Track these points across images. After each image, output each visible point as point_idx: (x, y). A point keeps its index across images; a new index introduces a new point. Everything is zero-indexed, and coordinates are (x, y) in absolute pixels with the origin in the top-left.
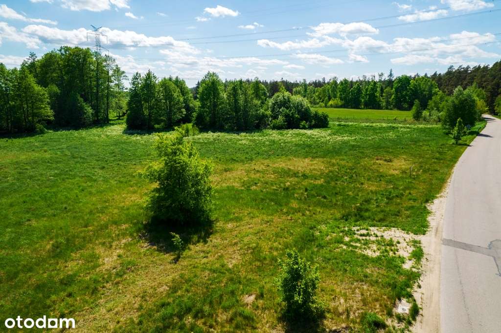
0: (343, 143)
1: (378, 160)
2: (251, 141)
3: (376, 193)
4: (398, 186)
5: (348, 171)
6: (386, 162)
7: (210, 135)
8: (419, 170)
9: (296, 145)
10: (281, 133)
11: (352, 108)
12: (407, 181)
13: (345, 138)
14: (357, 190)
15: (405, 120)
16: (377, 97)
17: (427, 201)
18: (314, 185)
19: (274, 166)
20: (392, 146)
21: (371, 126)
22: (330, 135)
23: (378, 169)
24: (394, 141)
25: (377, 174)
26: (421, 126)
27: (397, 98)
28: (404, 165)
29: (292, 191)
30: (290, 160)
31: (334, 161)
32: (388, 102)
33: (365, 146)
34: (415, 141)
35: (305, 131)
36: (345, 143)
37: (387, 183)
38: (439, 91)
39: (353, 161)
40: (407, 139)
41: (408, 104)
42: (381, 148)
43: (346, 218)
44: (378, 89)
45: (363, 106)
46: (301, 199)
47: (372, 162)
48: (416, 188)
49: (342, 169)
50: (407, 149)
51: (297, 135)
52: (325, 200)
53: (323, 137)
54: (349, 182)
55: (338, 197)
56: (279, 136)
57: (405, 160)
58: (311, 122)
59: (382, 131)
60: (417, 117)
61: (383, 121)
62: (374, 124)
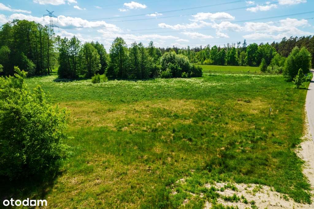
0: (212, 88)
1: (239, 101)
2: (143, 86)
3: (240, 134)
4: (260, 126)
5: (215, 110)
6: (246, 103)
7: (115, 82)
8: (275, 110)
9: (176, 89)
10: (167, 81)
11: (219, 65)
12: (267, 121)
13: (214, 84)
14: (222, 130)
15: (256, 72)
16: (235, 57)
17: (294, 146)
18: (183, 125)
19: (153, 106)
20: (249, 90)
21: (232, 76)
22: (203, 82)
23: (240, 109)
24: (249, 86)
25: (239, 114)
26: (268, 76)
27: (249, 59)
28: (261, 105)
29: (159, 133)
30: (168, 101)
31: (203, 102)
32: (243, 61)
33: (228, 90)
34: (266, 87)
35: (185, 79)
36: (213, 87)
37: (249, 122)
38: (277, 54)
39: (219, 102)
40: (259, 85)
41: (256, 63)
42: (240, 92)
43: (209, 167)
44: (237, 53)
45: (226, 64)
46: (166, 142)
47: (235, 102)
48: (277, 129)
49: (209, 109)
50: (260, 92)
51: (179, 82)
52: (190, 143)
53: (197, 83)
54: (215, 122)
55: (203, 139)
56: (166, 83)
57: (261, 101)
58: (190, 73)
59: (240, 79)
60: (264, 70)
61: (241, 73)
62: (234, 75)
